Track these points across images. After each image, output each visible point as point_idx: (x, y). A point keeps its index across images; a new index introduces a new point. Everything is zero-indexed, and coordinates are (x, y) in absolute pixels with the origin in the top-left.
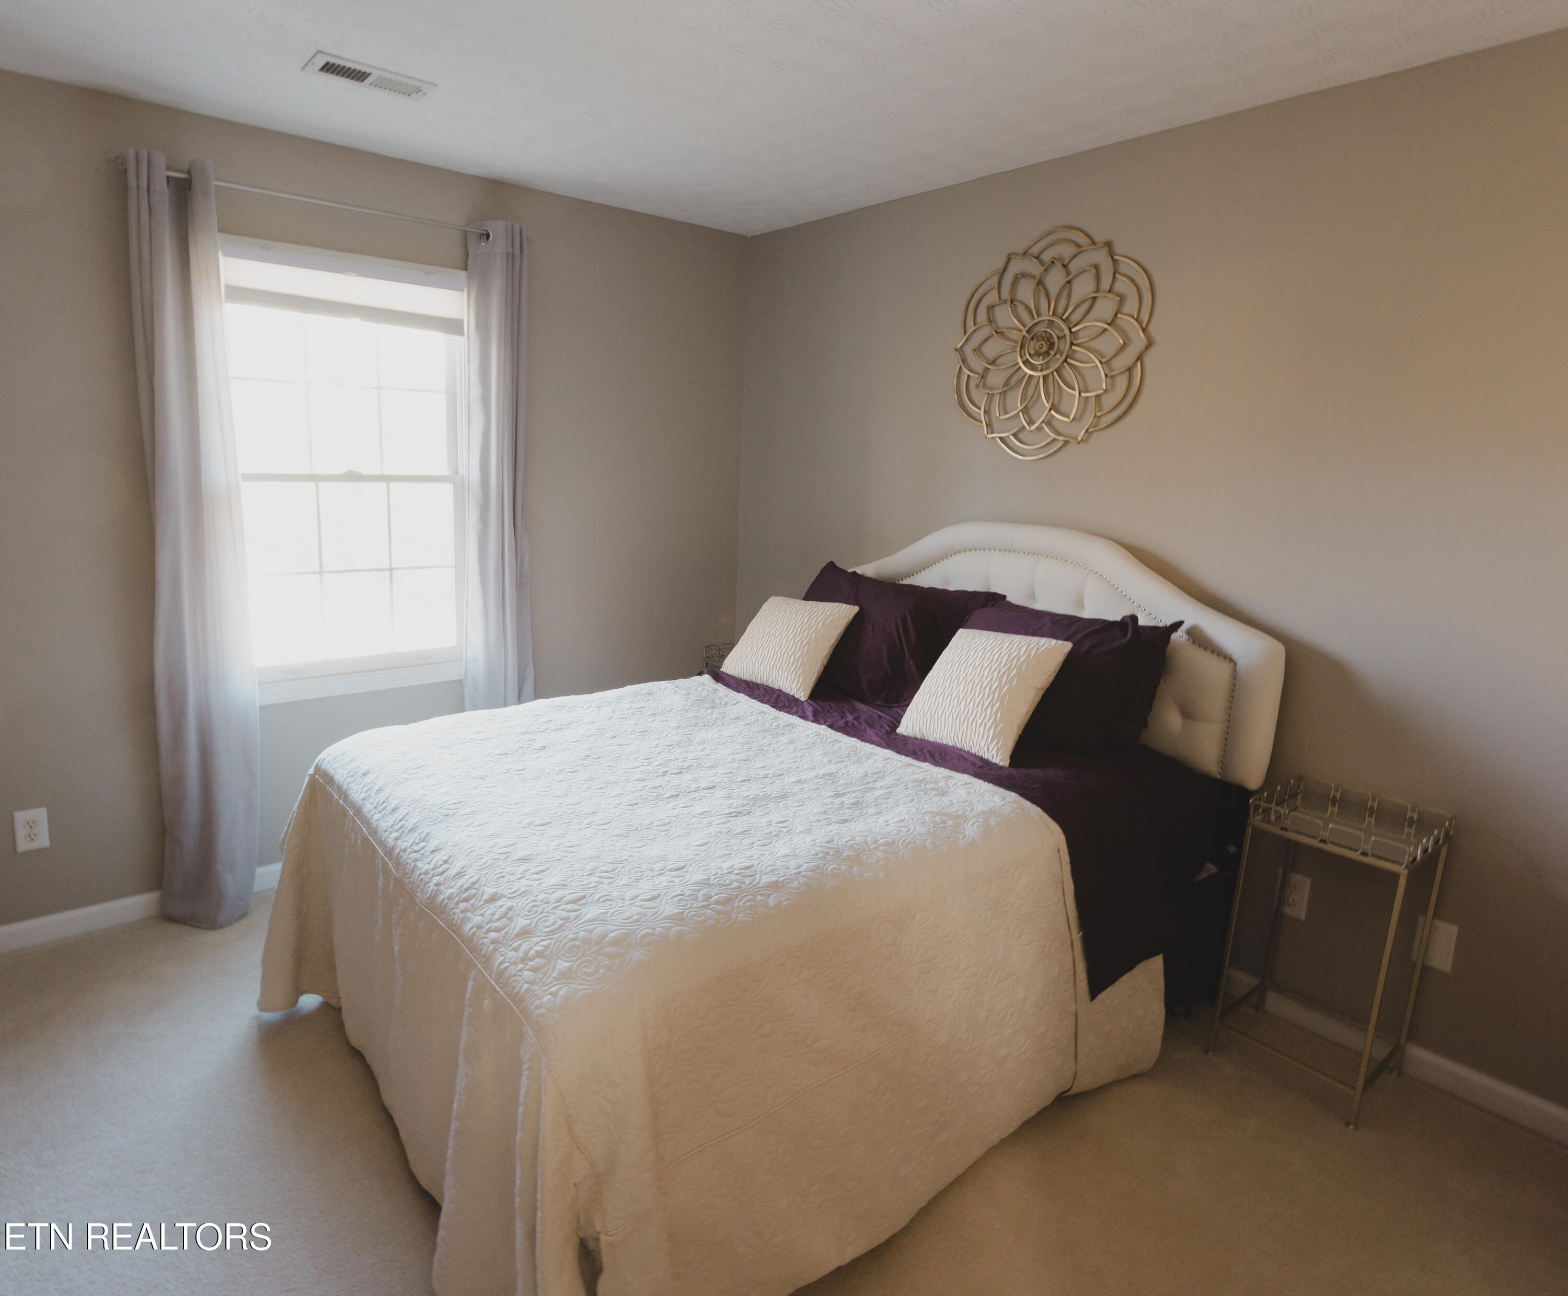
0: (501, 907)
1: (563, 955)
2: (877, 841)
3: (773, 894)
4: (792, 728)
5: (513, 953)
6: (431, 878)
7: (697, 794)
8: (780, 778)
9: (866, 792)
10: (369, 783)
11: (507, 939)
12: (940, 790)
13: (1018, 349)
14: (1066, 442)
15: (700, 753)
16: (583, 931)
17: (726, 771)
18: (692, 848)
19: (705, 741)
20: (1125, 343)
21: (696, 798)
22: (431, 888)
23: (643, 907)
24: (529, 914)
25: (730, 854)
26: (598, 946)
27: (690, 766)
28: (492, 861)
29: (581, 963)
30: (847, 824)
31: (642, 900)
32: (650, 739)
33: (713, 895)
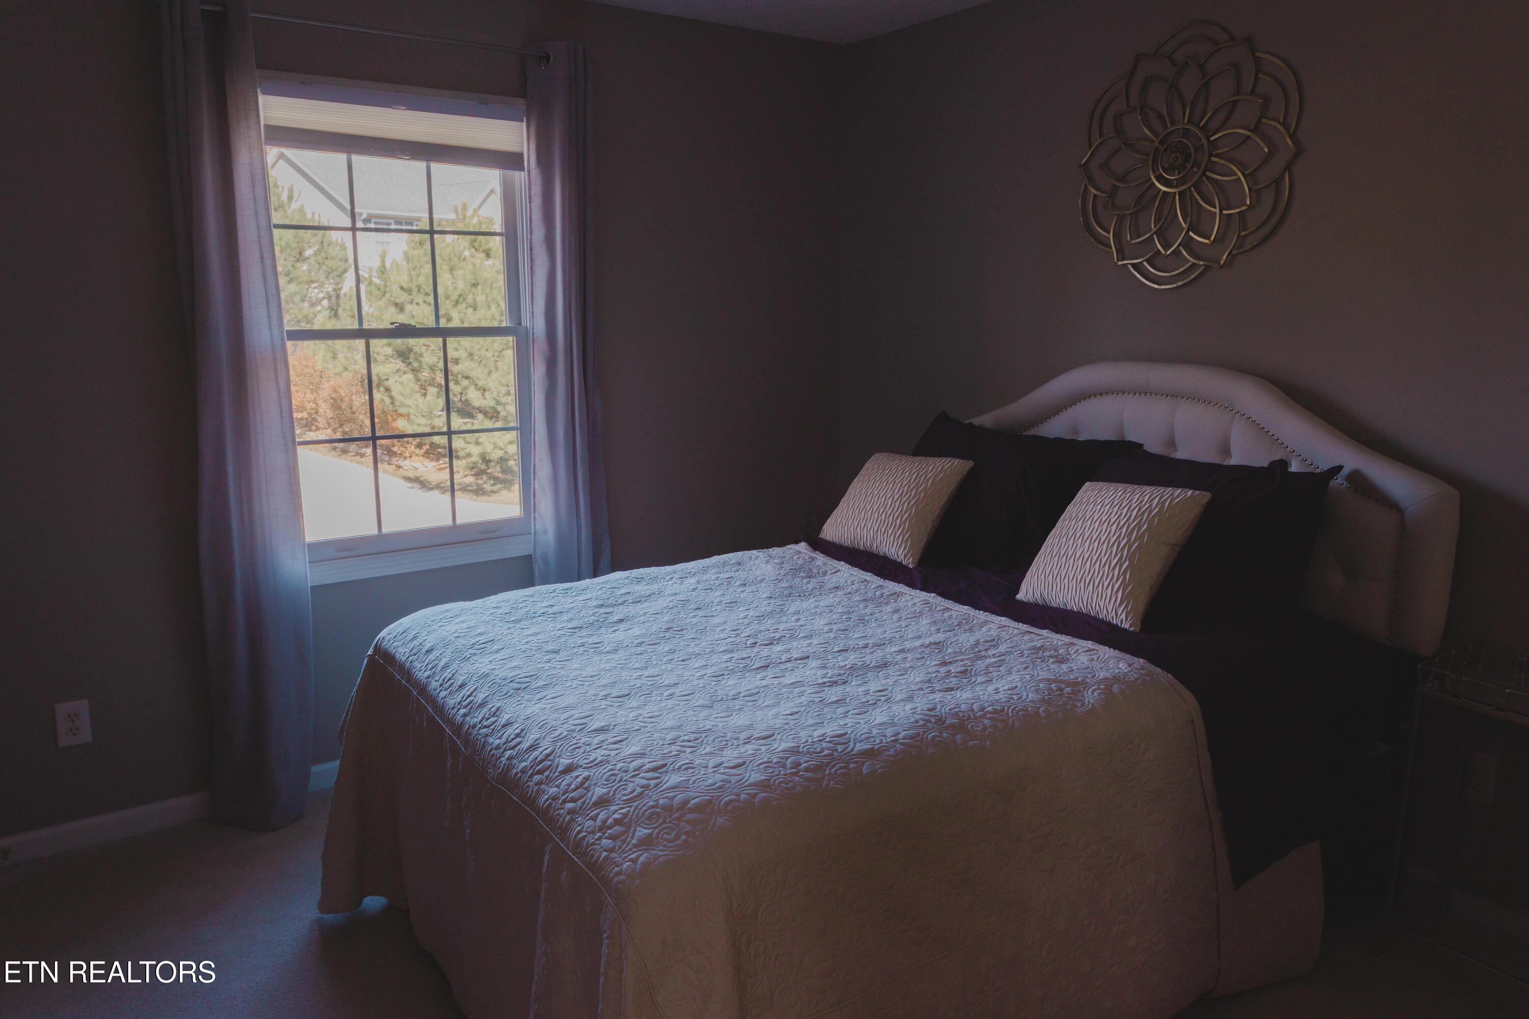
0: (577, 777)
1: (643, 822)
2: (985, 709)
3: (867, 762)
4: (898, 597)
5: (591, 822)
6: (503, 753)
7: (789, 665)
8: (882, 647)
9: (976, 660)
10: (434, 660)
11: (585, 809)
12: (1060, 657)
13: (1150, 162)
14: (1207, 268)
15: (794, 624)
16: (662, 798)
17: (822, 642)
18: (781, 717)
19: (799, 611)
20: (1270, 151)
21: (787, 669)
22: (503, 763)
23: (728, 774)
24: (607, 782)
25: (823, 723)
26: (679, 812)
27: (782, 636)
28: (567, 733)
29: (661, 831)
30: (953, 692)
31: (726, 768)
32: (739, 610)
33: (802, 762)
